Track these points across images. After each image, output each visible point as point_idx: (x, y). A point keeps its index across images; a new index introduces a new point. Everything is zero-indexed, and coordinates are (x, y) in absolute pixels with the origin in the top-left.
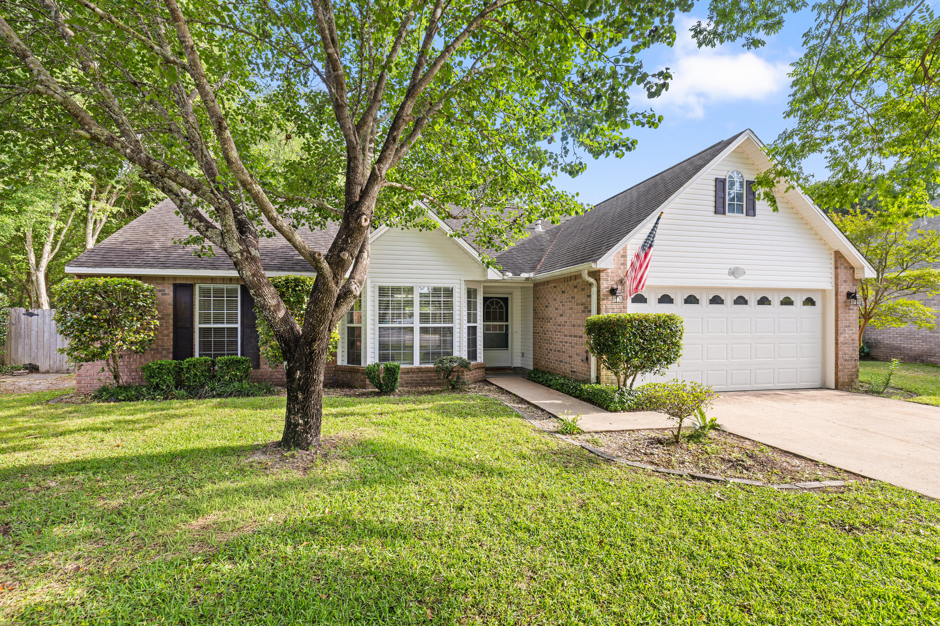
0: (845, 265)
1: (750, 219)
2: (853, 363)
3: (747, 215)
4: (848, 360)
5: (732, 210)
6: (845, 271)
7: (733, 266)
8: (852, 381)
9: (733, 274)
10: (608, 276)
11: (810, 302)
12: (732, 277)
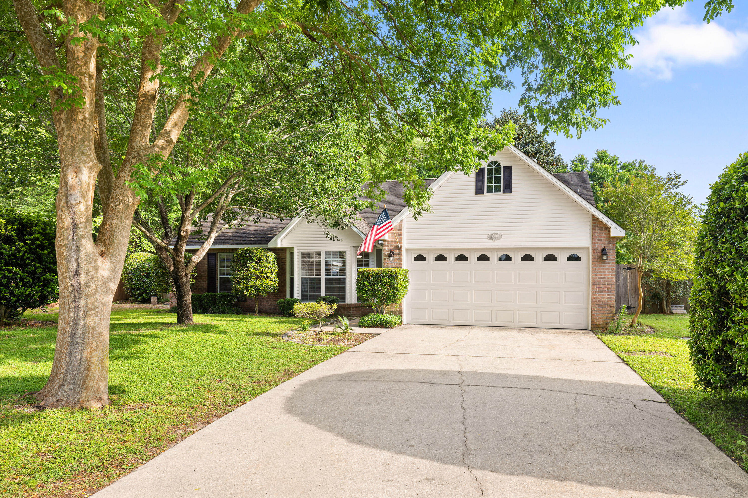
0: (599, 226)
1: (507, 196)
2: (608, 308)
3: (504, 192)
4: (603, 307)
5: (490, 190)
6: (599, 231)
7: (491, 233)
8: (607, 324)
9: (491, 238)
10: (388, 244)
11: (573, 258)
12: (491, 241)
